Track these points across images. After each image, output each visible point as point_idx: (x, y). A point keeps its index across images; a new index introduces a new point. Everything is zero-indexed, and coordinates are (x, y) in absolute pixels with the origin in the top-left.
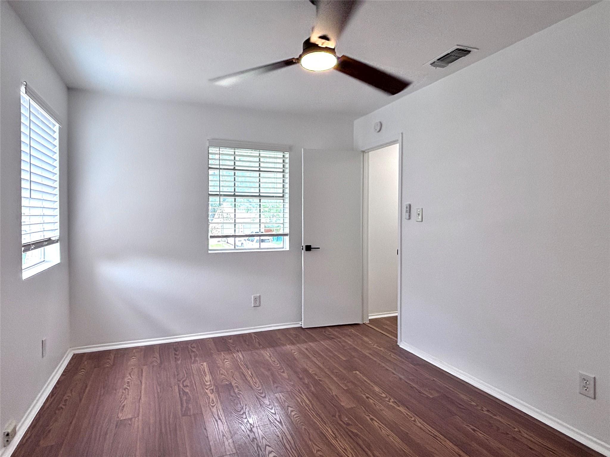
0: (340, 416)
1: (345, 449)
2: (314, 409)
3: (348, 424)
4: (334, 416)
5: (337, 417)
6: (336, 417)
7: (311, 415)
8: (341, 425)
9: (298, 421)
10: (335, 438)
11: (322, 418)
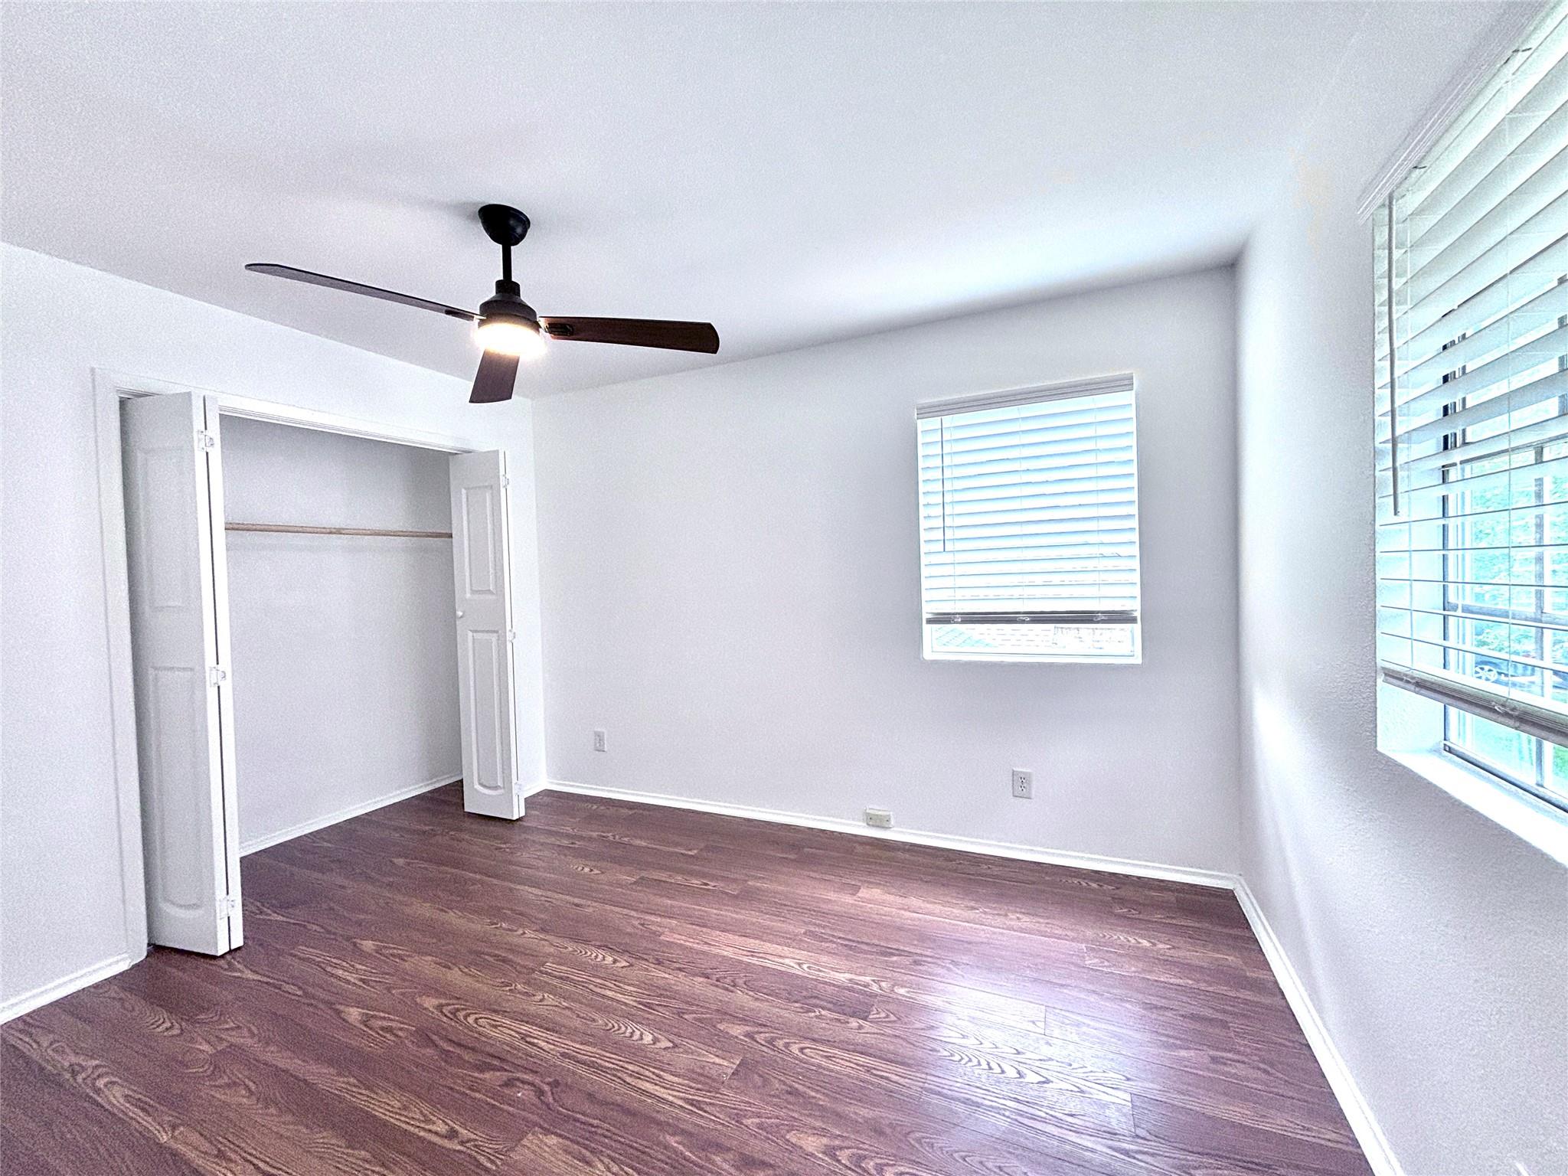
0: (540, 1093)
1: (496, 1027)
2: (615, 1076)
3: (509, 1083)
4: (555, 1084)
5: (546, 1088)
6: (548, 1084)
7: (608, 1055)
8: (526, 1070)
9: (620, 1028)
10: (524, 1037)
11: (578, 1062)
